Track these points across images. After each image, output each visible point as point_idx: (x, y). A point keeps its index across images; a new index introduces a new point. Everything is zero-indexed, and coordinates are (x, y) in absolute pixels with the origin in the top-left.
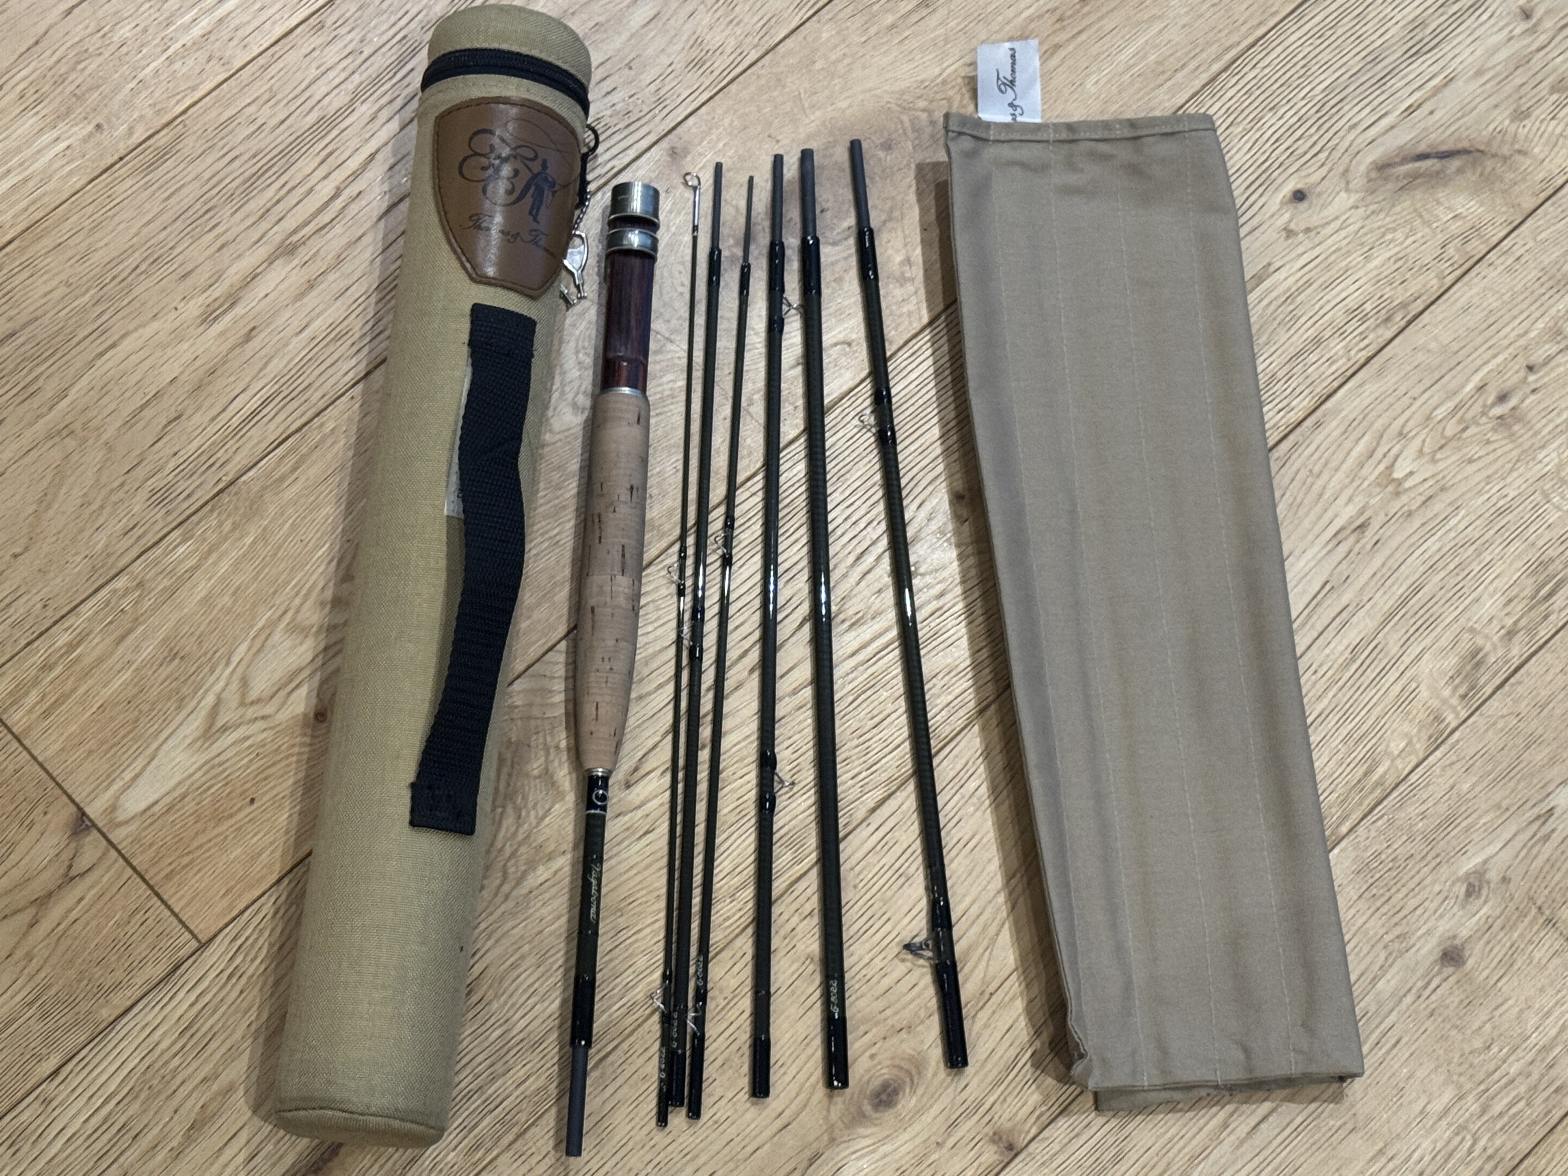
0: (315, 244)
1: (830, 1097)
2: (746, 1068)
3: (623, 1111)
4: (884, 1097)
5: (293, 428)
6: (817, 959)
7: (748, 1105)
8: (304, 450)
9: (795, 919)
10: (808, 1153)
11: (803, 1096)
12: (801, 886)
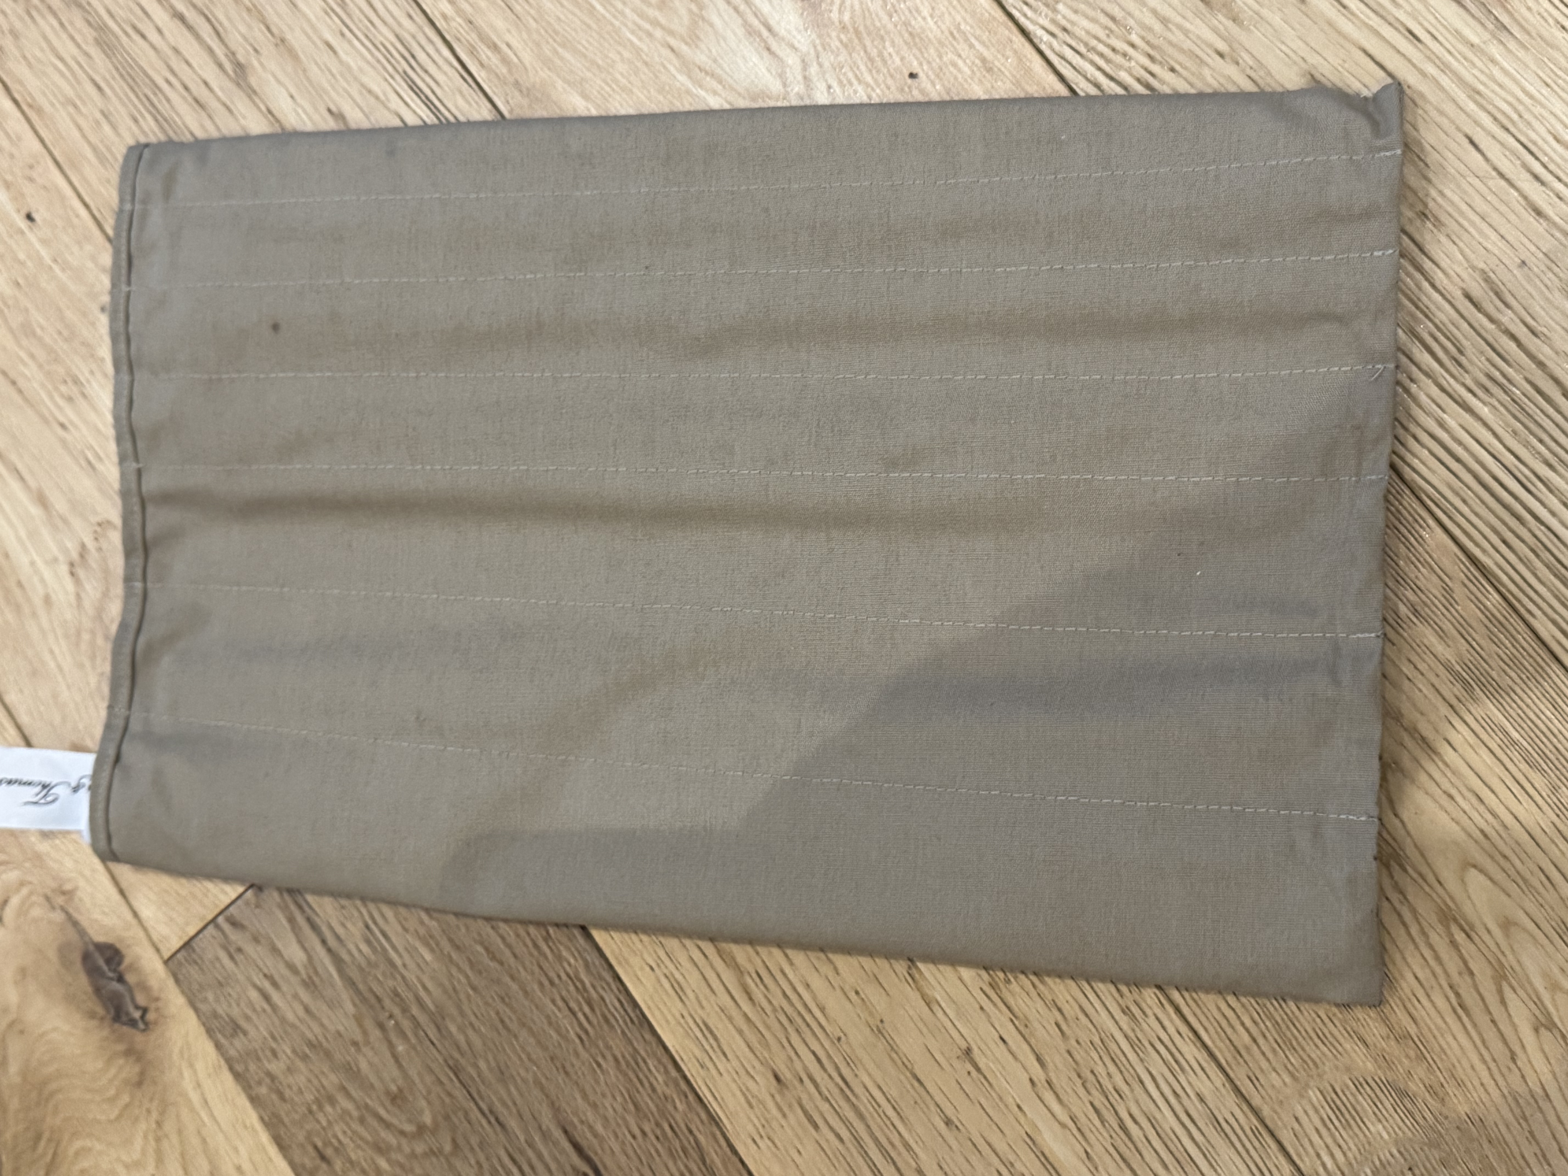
0: (235, 40)
5: (446, 52)
8: (473, 37)
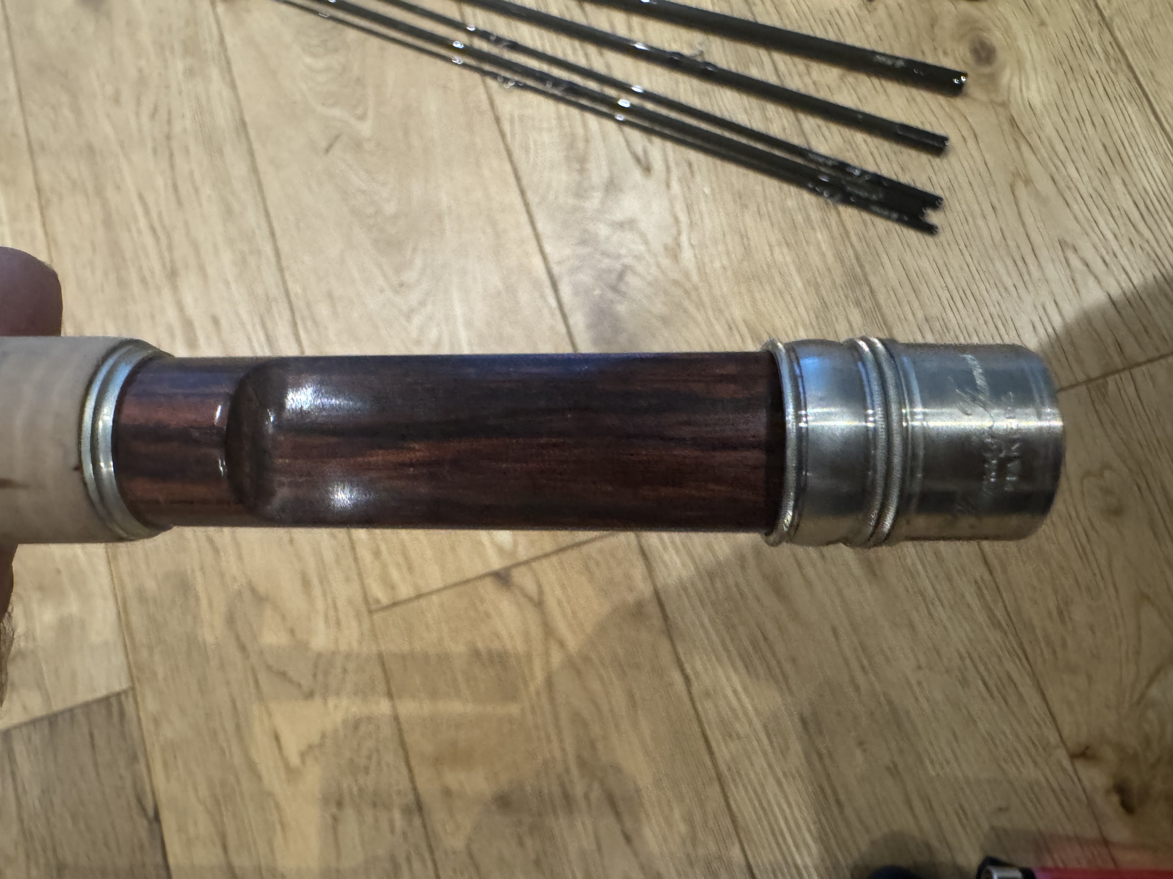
1: (966, 95)
2: (913, 153)
3: (908, 258)
4: (983, 54)
6: (846, 72)
7: (945, 161)
9: (807, 80)
10: (1006, 127)
11: (956, 116)
12: (782, 67)
